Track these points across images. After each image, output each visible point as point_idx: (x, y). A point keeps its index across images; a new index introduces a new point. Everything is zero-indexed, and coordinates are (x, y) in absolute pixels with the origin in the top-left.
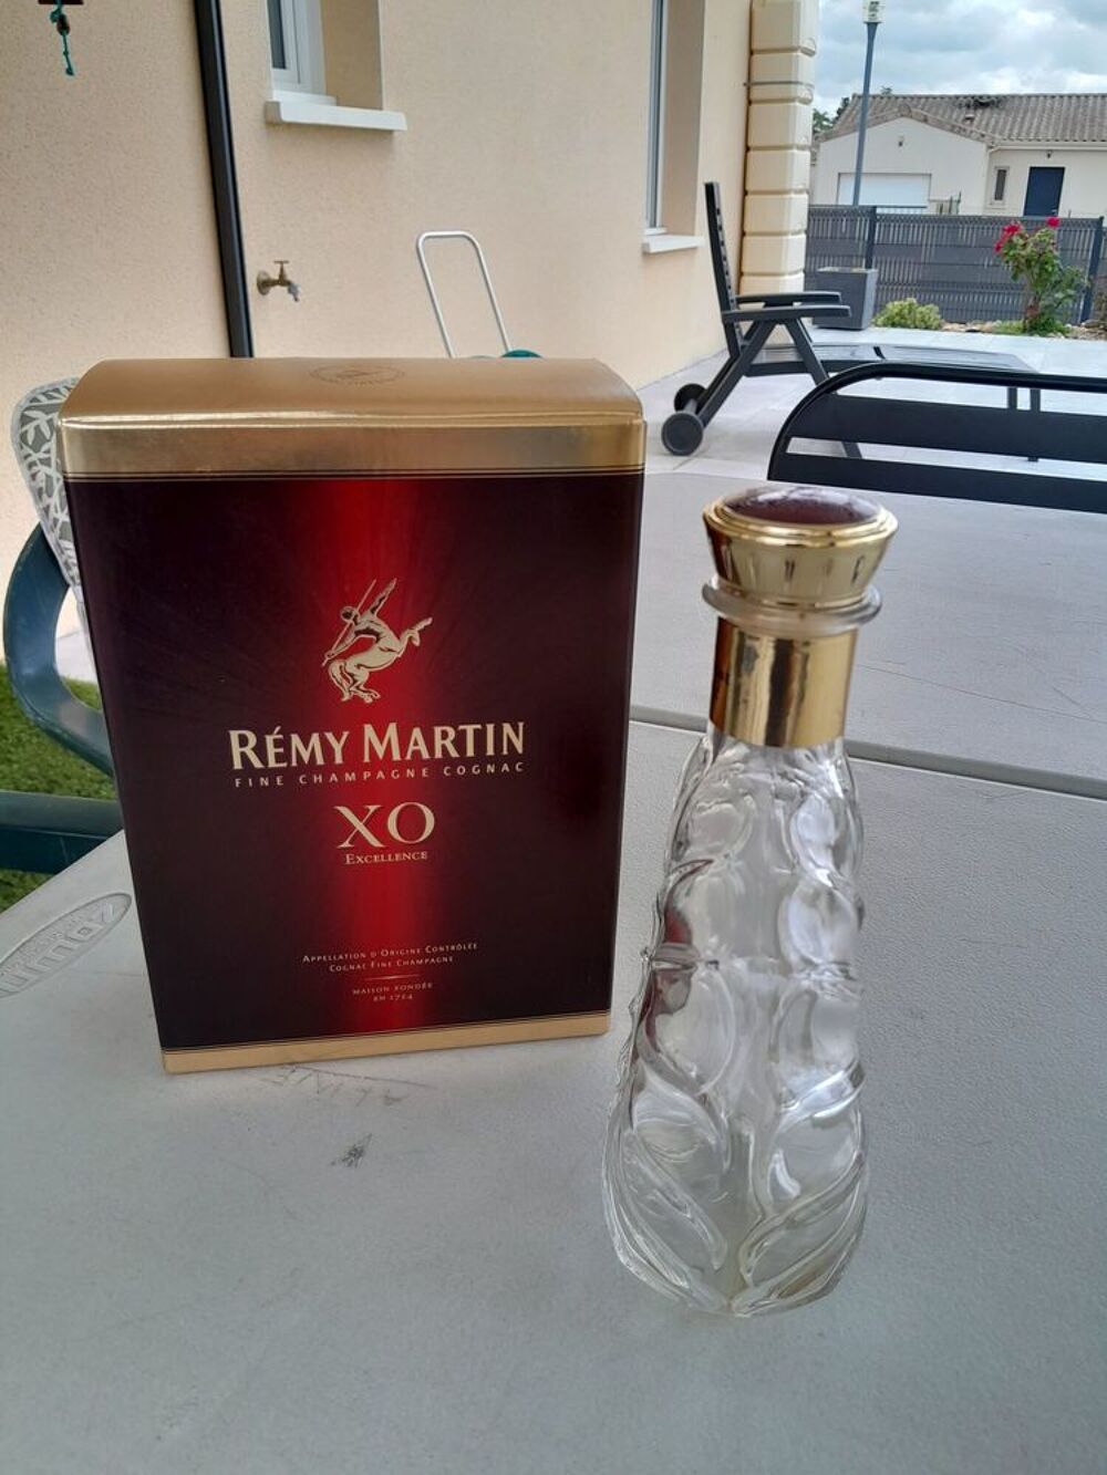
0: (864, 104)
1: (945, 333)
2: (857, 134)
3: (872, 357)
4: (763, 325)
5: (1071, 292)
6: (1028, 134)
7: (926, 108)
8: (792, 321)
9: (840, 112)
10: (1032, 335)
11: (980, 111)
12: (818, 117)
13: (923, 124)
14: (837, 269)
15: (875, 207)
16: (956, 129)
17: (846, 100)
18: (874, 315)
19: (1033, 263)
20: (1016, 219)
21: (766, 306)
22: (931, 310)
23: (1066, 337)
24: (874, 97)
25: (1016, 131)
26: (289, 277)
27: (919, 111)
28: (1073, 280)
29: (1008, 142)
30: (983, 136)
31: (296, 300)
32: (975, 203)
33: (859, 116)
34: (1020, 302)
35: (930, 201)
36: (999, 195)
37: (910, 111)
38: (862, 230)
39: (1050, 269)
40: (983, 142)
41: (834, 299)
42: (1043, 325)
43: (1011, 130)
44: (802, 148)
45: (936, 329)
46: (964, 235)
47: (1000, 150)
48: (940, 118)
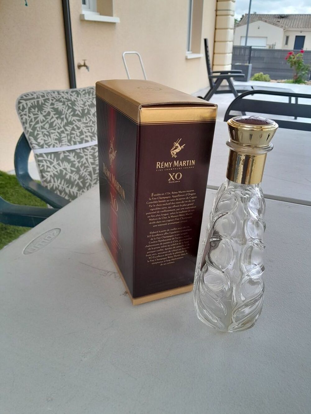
0: (249, 16)
1: (271, 83)
2: (246, 25)
3: (250, 89)
4: (220, 79)
5: (307, 72)
6: (295, 26)
7: (266, 18)
8: (228, 78)
9: (241, 19)
10: (296, 84)
11: (282, 19)
12: (236, 20)
13: (265, 23)
14: (240, 64)
15: (251, 47)
16: (275, 24)
17: (243, 16)
18: (251, 77)
19: (296, 63)
20: (291, 50)
21: (220, 74)
22: (267, 76)
23: (305, 84)
24: (251, 15)
25: (292, 25)
26: (87, 64)
27: (264, 19)
28: (307, 68)
29: (290, 28)
30: (282, 26)
31: (88, 71)
32: (279, 46)
33: (247, 20)
34: (292, 74)
35: (267, 45)
36: (287, 43)
37: (262, 19)
38: (247, 52)
39: (301, 65)
40: (282, 28)
41: (240, 72)
42: (299, 81)
43: (290, 25)
44: (231, 29)
45: (268, 81)
46: (276, 55)
47: (287, 31)
48: (270, 21)
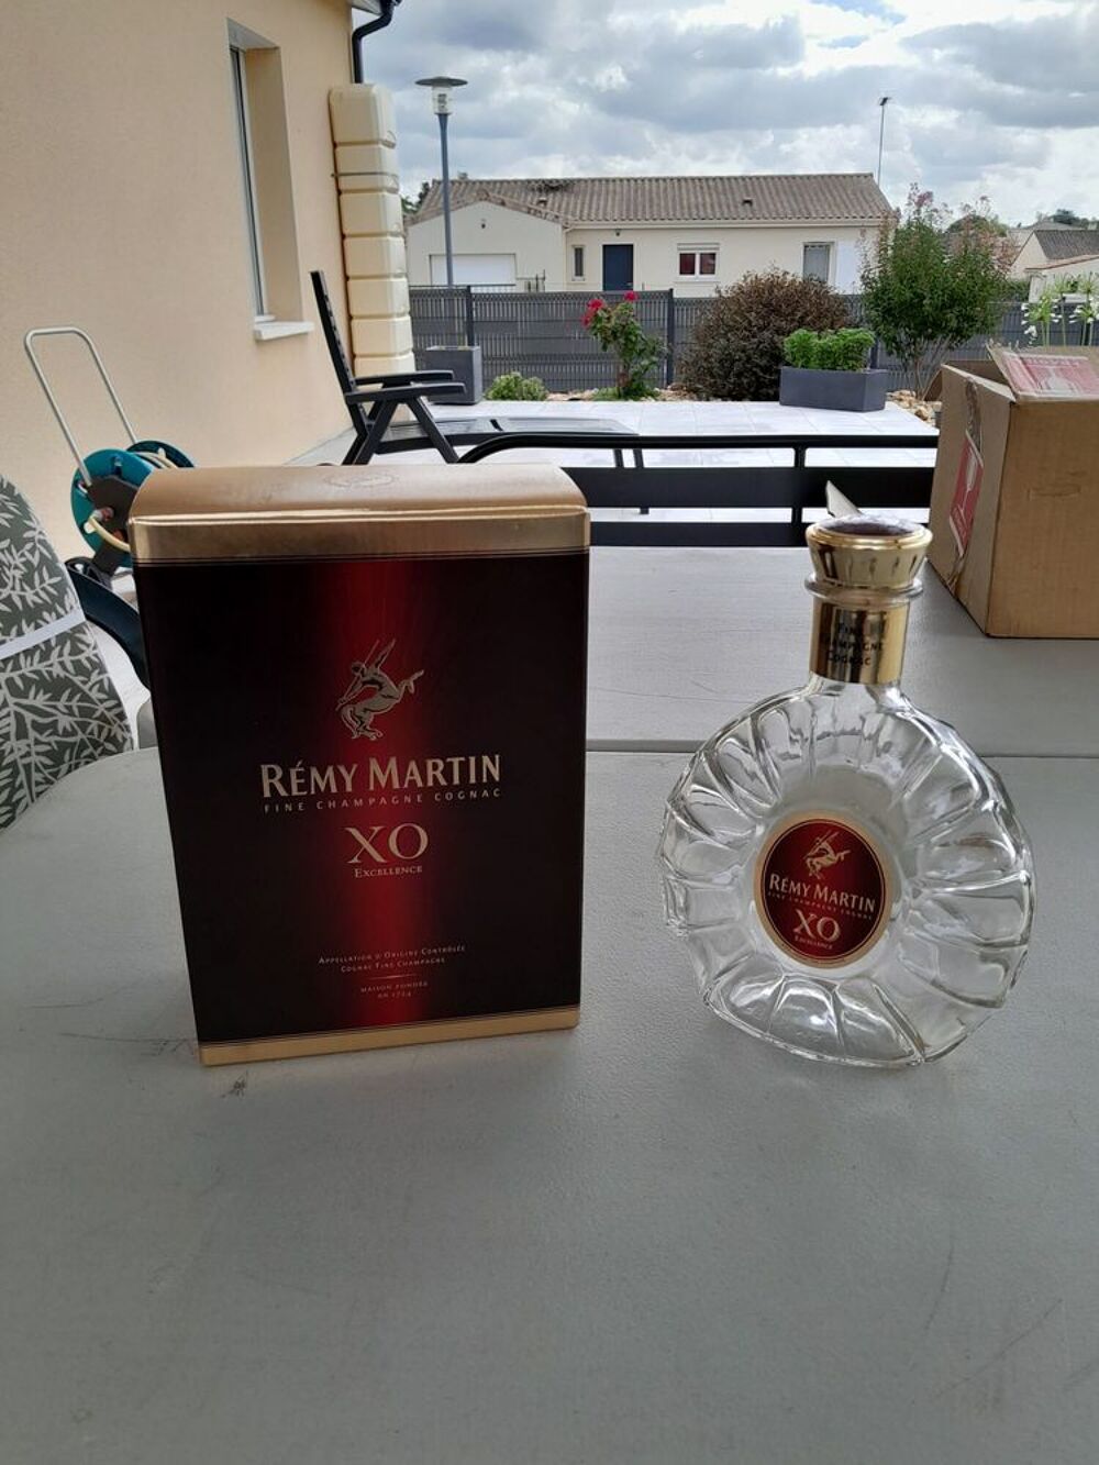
0: (445, 187)
1: (550, 403)
2: (442, 218)
3: (491, 430)
4: (384, 406)
5: (655, 359)
6: (597, 215)
7: (503, 192)
8: (411, 399)
9: (422, 196)
10: (626, 400)
11: (551, 195)
12: (404, 202)
13: (502, 208)
14: (443, 348)
15: (469, 287)
16: (532, 211)
17: (426, 185)
18: (484, 390)
19: (618, 335)
20: (597, 294)
21: (384, 387)
22: (535, 382)
23: (656, 400)
24: (453, 182)
25: (586, 211)
27: (496, 194)
28: (654, 348)
29: (580, 222)
30: (557, 217)
32: (559, 281)
33: (442, 200)
34: (611, 370)
35: (518, 279)
36: (579, 271)
37: (488, 195)
38: (460, 308)
39: (634, 339)
40: (558, 222)
41: (447, 377)
42: (635, 390)
43: (581, 211)
44: (395, 234)
45: (542, 400)
46: (552, 310)
47: (575, 230)
48: (516, 201)
